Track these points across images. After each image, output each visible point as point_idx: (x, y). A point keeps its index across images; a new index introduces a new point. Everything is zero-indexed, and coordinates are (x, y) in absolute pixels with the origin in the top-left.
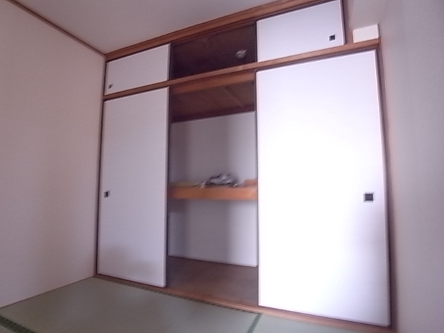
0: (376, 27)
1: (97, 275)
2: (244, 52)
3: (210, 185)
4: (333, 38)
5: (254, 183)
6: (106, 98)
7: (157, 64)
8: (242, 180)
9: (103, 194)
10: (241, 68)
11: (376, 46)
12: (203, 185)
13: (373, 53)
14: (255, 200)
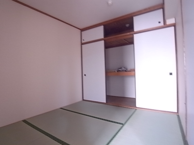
0: (174, 19)
1: (83, 100)
2: (128, 25)
3: (118, 71)
4: (159, 22)
5: (134, 70)
6: (82, 44)
7: (99, 32)
8: (129, 69)
9: (84, 75)
10: (128, 34)
11: (174, 25)
12: (116, 71)
13: (173, 27)
14: (134, 76)
